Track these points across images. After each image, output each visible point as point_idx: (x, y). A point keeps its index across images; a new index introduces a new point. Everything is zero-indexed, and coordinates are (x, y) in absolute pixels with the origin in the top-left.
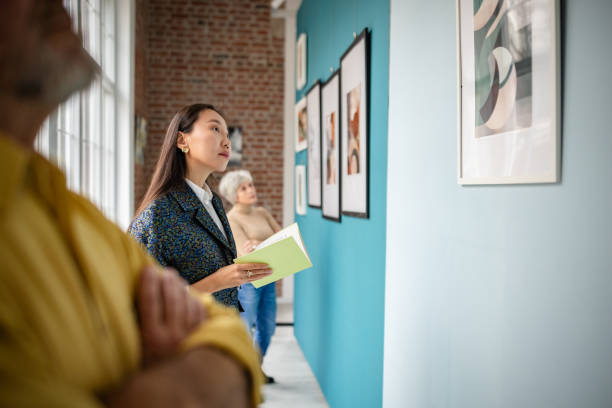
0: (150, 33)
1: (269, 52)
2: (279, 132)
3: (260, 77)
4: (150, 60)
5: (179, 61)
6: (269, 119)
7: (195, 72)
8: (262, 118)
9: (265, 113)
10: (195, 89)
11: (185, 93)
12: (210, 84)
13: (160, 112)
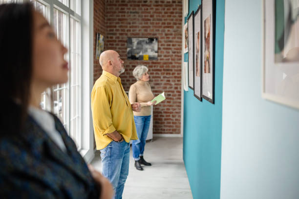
6: (173, 33)
7: (131, 8)
8: (169, 33)
9: (171, 29)
10: (132, 17)
11: (126, 19)
12: (140, 14)
13: (113, 30)
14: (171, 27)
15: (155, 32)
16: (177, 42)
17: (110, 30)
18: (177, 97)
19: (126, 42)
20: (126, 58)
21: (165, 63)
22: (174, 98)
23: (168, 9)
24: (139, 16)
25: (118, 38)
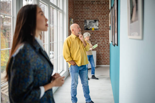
5: (82, 3)
6: (106, 18)
7: (86, 6)
8: (104, 17)
9: (105, 16)
10: (86, 10)
11: (84, 11)
12: (90, 9)
13: (78, 17)
14: (105, 15)
15: (97, 17)
16: (107, 22)
17: (76, 17)
18: (108, 47)
19: (84, 22)
20: (84, 29)
21: (102, 32)
22: (107, 48)
23: (103, 7)
25: (80, 20)
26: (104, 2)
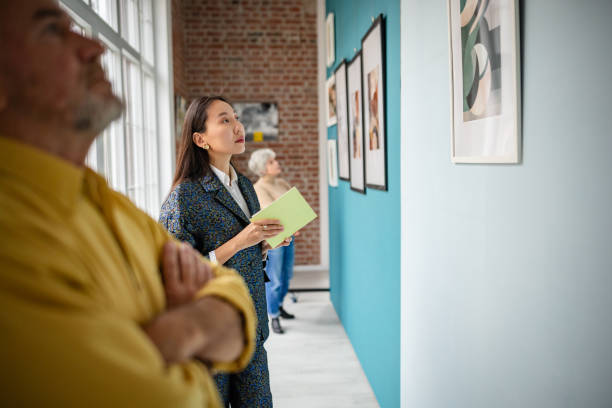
0: (187, 15)
1: (302, 29)
2: (313, 106)
3: (294, 53)
4: (188, 41)
5: (216, 40)
6: (304, 94)
7: (231, 51)
8: (297, 93)
9: (300, 88)
10: (231, 67)
11: (221, 71)
12: (245, 62)
13: (198, 91)
14: (300, 84)
15: (272, 93)
16: (309, 109)
17: (195, 91)
21: (291, 146)
24: (244, 65)
26: (297, 38)
